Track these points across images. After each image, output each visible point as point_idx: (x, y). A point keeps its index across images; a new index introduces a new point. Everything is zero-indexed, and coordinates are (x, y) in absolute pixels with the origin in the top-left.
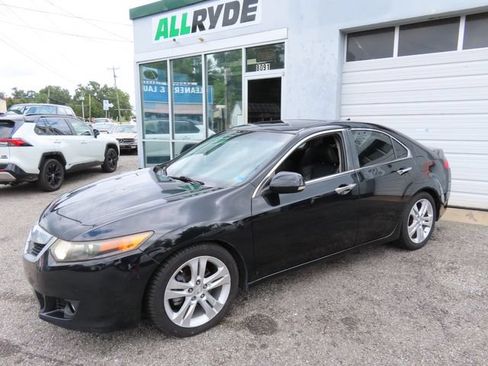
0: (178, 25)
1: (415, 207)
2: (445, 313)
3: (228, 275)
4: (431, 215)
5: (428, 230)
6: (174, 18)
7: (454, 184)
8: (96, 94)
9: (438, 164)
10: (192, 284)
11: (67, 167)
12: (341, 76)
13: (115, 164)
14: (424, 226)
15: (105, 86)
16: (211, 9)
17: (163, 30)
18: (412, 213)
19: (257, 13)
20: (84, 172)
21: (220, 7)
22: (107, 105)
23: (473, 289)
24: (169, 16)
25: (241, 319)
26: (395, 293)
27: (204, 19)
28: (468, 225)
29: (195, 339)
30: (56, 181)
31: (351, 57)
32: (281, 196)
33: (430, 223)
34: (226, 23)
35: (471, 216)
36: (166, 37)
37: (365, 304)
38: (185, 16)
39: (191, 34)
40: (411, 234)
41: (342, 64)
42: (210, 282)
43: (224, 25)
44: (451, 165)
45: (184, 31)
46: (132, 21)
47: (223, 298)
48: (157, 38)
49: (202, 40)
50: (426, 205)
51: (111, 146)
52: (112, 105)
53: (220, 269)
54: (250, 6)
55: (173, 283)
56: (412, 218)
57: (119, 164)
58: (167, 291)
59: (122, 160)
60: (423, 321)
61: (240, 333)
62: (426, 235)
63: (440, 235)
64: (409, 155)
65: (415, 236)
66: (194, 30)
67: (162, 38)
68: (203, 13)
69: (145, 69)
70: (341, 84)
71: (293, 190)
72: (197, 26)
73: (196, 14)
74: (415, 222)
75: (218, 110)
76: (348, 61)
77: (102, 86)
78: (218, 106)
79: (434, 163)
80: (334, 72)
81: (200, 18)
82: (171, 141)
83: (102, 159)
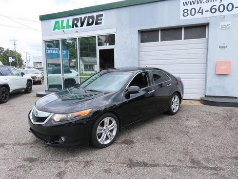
0: (65, 24)
1: (173, 98)
2: (188, 132)
3: (116, 125)
4: (178, 102)
5: (178, 107)
6: (63, 21)
7: (185, 91)
8: (2, 54)
9: (179, 82)
10: (105, 128)
11: (11, 91)
12: (139, 48)
13: (31, 89)
14: (177, 106)
15: (8, 49)
16: (81, 18)
17: (57, 26)
18: (172, 101)
19: (103, 21)
20: (18, 93)
21: (85, 18)
22: (11, 60)
23: (195, 125)
24: (60, 20)
25: (120, 141)
26: (171, 128)
27: (78, 22)
28: (190, 105)
29: (107, 148)
30: (6, 98)
31: (142, 41)
32: (131, 95)
33: (178, 105)
34: (88, 24)
35: (191, 102)
36: (59, 29)
37: (161, 133)
38: (68, 20)
39: (71, 29)
40: (172, 108)
41: (139, 44)
42: (110, 127)
43: (87, 25)
44: (184, 83)
45: (68, 27)
46: (40, 21)
47: (114, 133)
48: (54, 30)
49: (77, 31)
50: (177, 97)
51: (29, 80)
52: (14, 60)
53: (113, 122)
54: (99, 18)
55: (99, 128)
56: (172, 103)
57: (33, 89)
58: (97, 130)
59: (34, 87)
60: (182, 135)
61: (122, 145)
62: (177, 109)
63: (181, 109)
64: (170, 80)
65: (174, 110)
66: (73, 27)
67: (56, 30)
68: (77, 20)
69: (47, 43)
70: (139, 52)
71: (137, 92)
72: (74, 25)
73: (74, 20)
74: (173, 104)
75: (73, 62)
76: (141, 42)
77: (5, 49)
78: (73, 60)
79: (178, 82)
80: (136, 47)
81: (76, 22)
82: (62, 77)
83: (25, 87)
